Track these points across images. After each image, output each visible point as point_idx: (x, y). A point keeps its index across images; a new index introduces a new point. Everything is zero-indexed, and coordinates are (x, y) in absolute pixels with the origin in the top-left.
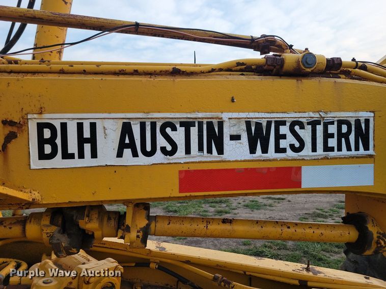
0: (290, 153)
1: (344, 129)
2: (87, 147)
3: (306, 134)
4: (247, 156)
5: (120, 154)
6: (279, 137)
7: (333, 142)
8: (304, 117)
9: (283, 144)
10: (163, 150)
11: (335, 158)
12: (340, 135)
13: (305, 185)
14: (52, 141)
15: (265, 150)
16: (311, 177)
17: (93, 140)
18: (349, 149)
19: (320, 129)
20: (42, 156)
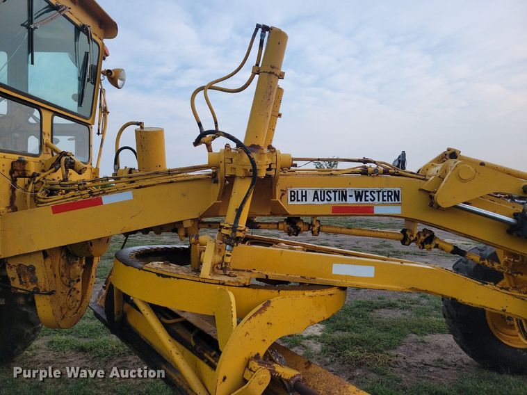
0: (370, 202)
1: (390, 194)
2: (304, 198)
3: (376, 195)
4: (355, 202)
5: (314, 201)
6: (366, 196)
7: (385, 198)
8: (375, 189)
9: (367, 198)
10: (327, 199)
11: (386, 204)
12: (388, 196)
13: (375, 213)
14: (294, 196)
15: (361, 200)
16: (377, 210)
17: (306, 196)
18: (392, 201)
19: (381, 193)
20: (291, 200)
